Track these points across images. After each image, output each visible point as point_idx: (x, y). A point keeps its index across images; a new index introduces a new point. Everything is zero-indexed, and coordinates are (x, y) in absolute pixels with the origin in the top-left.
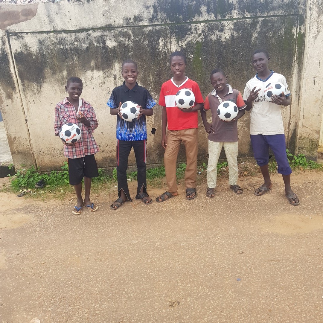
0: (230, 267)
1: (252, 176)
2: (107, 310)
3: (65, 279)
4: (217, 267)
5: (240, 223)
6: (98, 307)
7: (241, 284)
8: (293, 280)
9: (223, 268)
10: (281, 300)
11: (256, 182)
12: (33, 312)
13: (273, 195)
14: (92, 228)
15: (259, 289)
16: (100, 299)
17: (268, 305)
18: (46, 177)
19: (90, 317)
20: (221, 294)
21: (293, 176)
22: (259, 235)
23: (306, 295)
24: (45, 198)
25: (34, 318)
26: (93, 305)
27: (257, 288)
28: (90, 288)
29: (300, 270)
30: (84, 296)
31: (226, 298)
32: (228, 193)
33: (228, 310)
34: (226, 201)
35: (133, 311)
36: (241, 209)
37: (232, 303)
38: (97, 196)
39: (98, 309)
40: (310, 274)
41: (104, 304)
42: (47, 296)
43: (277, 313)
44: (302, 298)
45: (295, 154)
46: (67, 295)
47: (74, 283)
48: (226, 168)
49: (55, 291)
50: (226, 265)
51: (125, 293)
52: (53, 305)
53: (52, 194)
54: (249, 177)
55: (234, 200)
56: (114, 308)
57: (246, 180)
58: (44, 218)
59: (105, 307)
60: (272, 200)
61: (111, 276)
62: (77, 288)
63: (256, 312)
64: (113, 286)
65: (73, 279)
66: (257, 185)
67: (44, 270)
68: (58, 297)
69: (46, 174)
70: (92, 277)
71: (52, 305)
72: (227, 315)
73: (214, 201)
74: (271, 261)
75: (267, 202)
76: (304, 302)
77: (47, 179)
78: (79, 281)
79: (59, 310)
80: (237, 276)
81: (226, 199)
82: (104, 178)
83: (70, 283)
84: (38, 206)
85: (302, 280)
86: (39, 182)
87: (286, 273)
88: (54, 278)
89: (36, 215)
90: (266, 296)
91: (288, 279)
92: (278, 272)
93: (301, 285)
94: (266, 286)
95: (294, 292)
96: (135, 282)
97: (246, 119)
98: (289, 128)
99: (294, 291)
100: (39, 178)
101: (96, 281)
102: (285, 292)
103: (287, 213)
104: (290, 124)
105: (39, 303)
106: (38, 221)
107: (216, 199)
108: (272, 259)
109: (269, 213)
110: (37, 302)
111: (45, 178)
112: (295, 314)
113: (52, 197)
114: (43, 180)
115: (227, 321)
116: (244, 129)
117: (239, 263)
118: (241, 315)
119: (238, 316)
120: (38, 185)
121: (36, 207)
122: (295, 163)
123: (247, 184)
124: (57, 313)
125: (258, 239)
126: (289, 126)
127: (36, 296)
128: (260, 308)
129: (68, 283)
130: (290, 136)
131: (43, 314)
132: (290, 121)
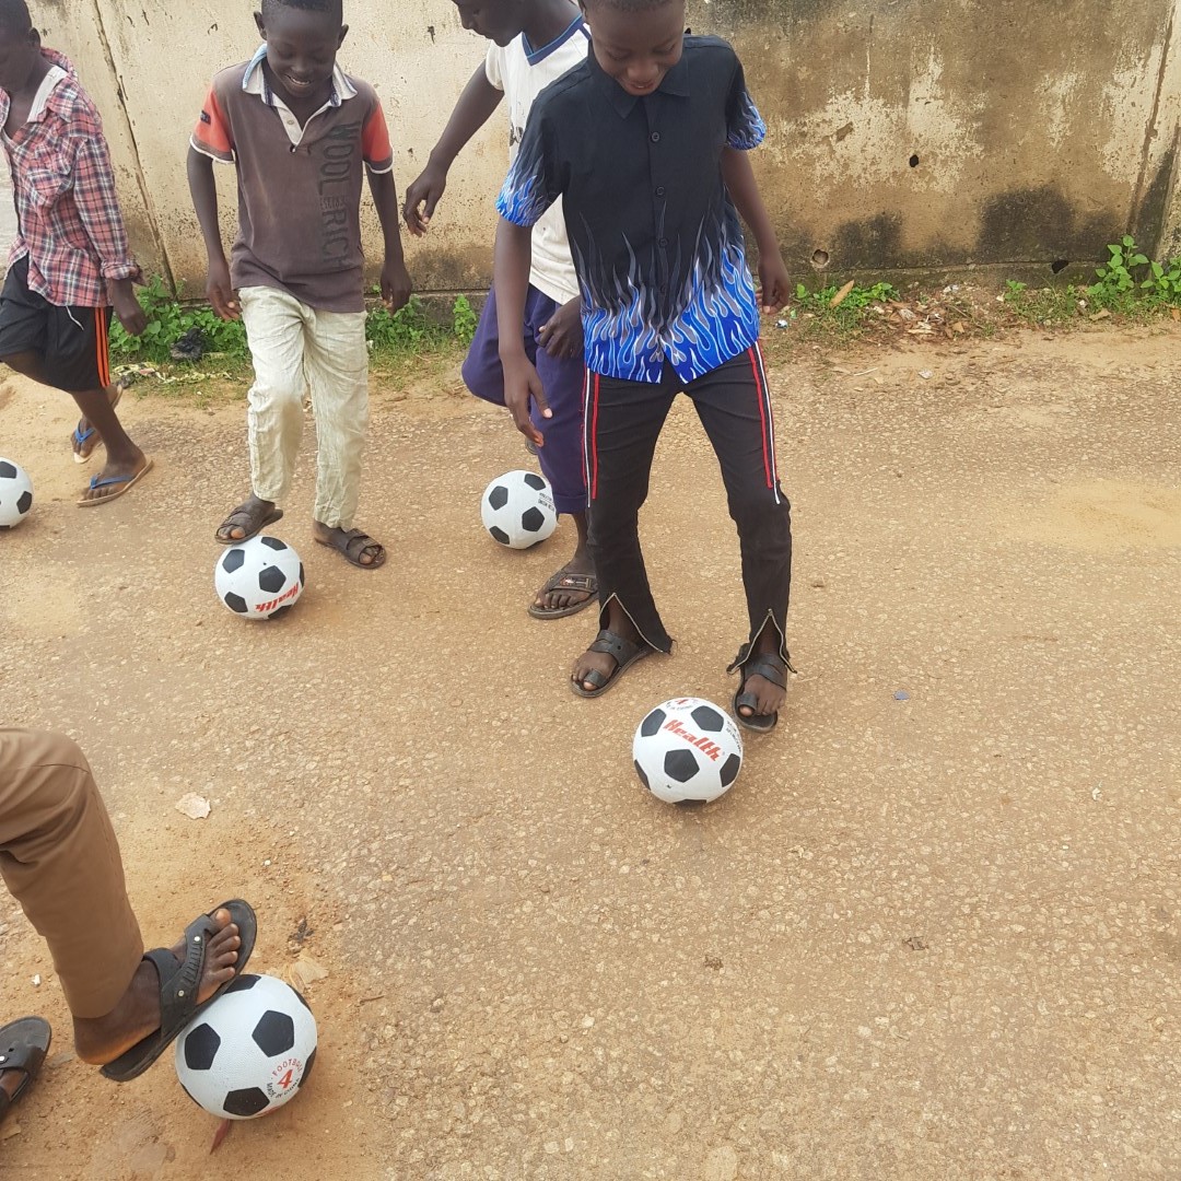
0: (874, 652)
1: (984, 340)
2: (436, 778)
3: (290, 673)
4: (827, 651)
5: (920, 505)
6: (406, 767)
7: (909, 711)
8: (1098, 705)
9: (847, 657)
10: (1047, 769)
11: (995, 361)
12: (183, 776)
13: (1056, 408)
14: (383, 506)
15: (971, 731)
16: (415, 741)
17: (1000, 783)
18: (207, 322)
19: (380, 796)
20: (834, 742)
21: (1139, 342)
22: (988, 551)
23: (1139, 756)
24: (209, 397)
25: (187, 796)
26: (392, 759)
27: (967, 727)
28: (378, 704)
29: (1128, 672)
30: (357, 730)
31: (852, 754)
32: (884, 400)
33: (858, 791)
34: (875, 427)
35: (526, 781)
36: (928, 456)
37: (873, 771)
38: (398, 400)
39: (407, 771)
40: (1164, 686)
41: (428, 756)
42: (231, 727)
43: (1029, 809)
44: (1125, 764)
45: (1159, 257)
46: (301, 725)
47: (323, 685)
48: (883, 308)
49: (256, 710)
50: (857, 648)
51: (499, 724)
52: (251, 754)
53: (234, 385)
54: (971, 343)
55: (905, 425)
56: (462, 771)
57: (959, 353)
58: (209, 467)
59: (430, 767)
60: (1050, 430)
61: (450, 668)
62: (334, 703)
63: (954, 803)
64: (459, 702)
65: (318, 675)
66: (1000, 374)
67: (215, 643)
68: (267, 728)
69: (206, 308)
70: (386, 669)
71: (248, 753)
72: (853, 809)
73: (829, 427)
74: (1026, 637)
75: (1032, 434)
76: (1130, 779)
77: (214, 331)
78: (342, 682)
79: (272, 772)
80: (895, 682)
81: (874, 422)
82: (421, 332)
83: (308, 686)
84: (185, 424)
85: (1130, 704)
86: (183, 339)
87: (1076, 682)
88: (254, 667)
89: (179, 455)
90: (997, 753)
91: (1081, 701)
92: (1047, 677)
93: (1125, 722)
94: (997, 720)
95: (1097, 745)
96: (535, 691)
97: (981, 106)
98: (1145, 148)
99: (1098, 739)
100: (183, 322)
101: (400, 682)
102: (1065, 743)
103: (1099, 476)
104: (1151, 132)
105: (205, 748)
106: (189, 477)
107: (837, 420)
108: (1030, 632)
109: (1032, 475)
110: (195, 744)
111: (204, 324)
112: (1094, 814)
113: (234, 394)
114: (198, 332)
115: (850, 825)
116: (968, 149)
117: (906, 642)
118: (901, 808)
119: (888, 812)
120: (182, 350)
121: (178, 428)
122: (1152, 291)
123: (959, 366)
124: (266, 780)
125: (982, 563)
126: (1148, 140)
127: (193, 724)
128: (970, 791)
129: (302, 685)
130: (1147, 183)
131: (219, 780)
132: (1152, 122)
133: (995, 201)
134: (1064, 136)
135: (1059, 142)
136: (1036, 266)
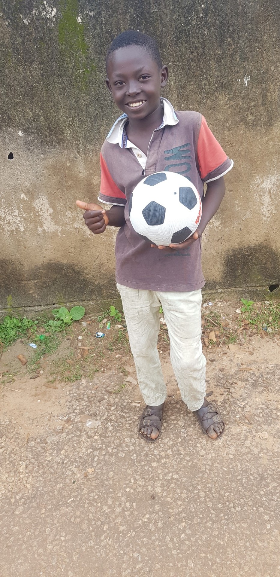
1: (229, 347)
54: (221, 350)
133: (231, 253)
134: (271, 213)
135: (268, 217)
136: (259, 288)
